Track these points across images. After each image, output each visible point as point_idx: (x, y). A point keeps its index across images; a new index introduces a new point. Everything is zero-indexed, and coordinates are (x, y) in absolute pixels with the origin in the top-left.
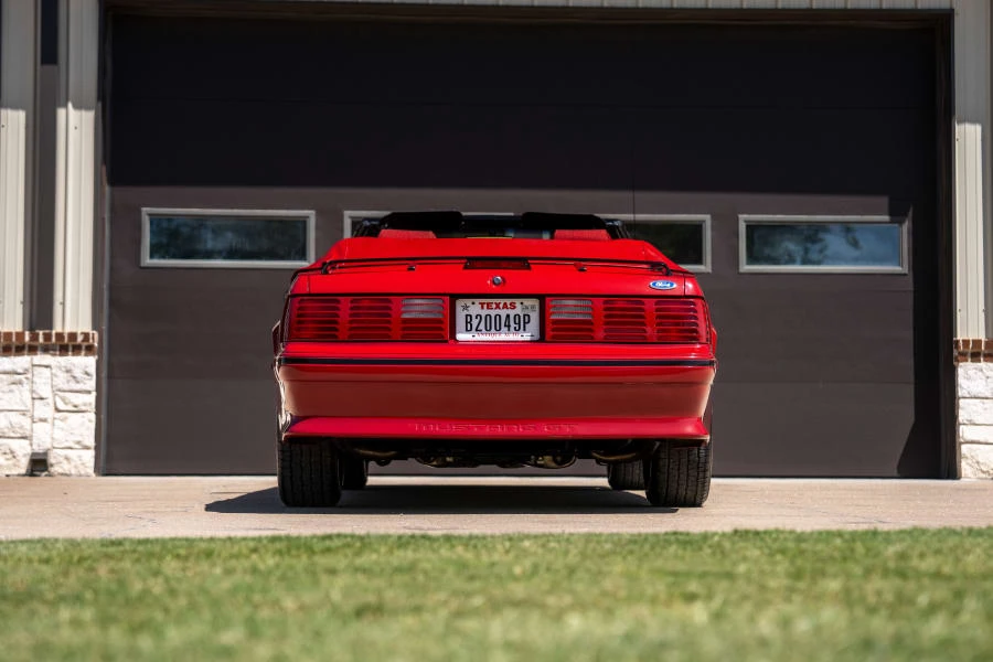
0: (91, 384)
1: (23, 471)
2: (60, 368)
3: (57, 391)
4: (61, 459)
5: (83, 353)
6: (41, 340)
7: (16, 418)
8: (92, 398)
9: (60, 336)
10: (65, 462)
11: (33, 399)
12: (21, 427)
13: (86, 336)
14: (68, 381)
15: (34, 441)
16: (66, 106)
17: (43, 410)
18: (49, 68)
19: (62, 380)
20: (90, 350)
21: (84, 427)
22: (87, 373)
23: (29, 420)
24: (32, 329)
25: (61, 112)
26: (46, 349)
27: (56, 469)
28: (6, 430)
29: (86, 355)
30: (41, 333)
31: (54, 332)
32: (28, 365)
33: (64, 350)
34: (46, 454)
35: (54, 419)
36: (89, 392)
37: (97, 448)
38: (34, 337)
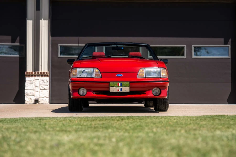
0: (48, 83)
1: (33, 103)
2: (41, 80)
3: (40, 85)
4: (42, 100)
5: (46, 76)
6: (37, 74)
7: (31, 91)
8: (48, 87)
9: (41, 73)
10: (42, 101)
11: (35, 87)
12: (33, 93)
13: (47, 73)
14: (43, 83)
15: (35, 96)
16: (42, 19)
17: (37, 89)
18: (38, 11)
19: (41, 83)
20: (47, 76)
21: (46, 93)
22: (47, 81)
23: (34, 92)
24: (34, 71)
25: (41, 21)
26: (38, 76)
27: (40, 102)
28: (29, 94)
29: (47, 77)
30: (37, 72)
31: (40, 72)
32: (34, 79)
33: (42, 76)
34: (38, 99)
35: (40, 91)
36: (47, 85)
37: (49, 98)
38: (35, 73)
